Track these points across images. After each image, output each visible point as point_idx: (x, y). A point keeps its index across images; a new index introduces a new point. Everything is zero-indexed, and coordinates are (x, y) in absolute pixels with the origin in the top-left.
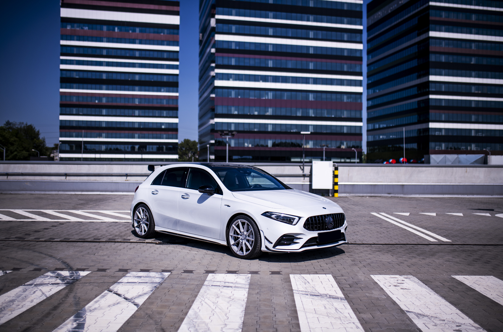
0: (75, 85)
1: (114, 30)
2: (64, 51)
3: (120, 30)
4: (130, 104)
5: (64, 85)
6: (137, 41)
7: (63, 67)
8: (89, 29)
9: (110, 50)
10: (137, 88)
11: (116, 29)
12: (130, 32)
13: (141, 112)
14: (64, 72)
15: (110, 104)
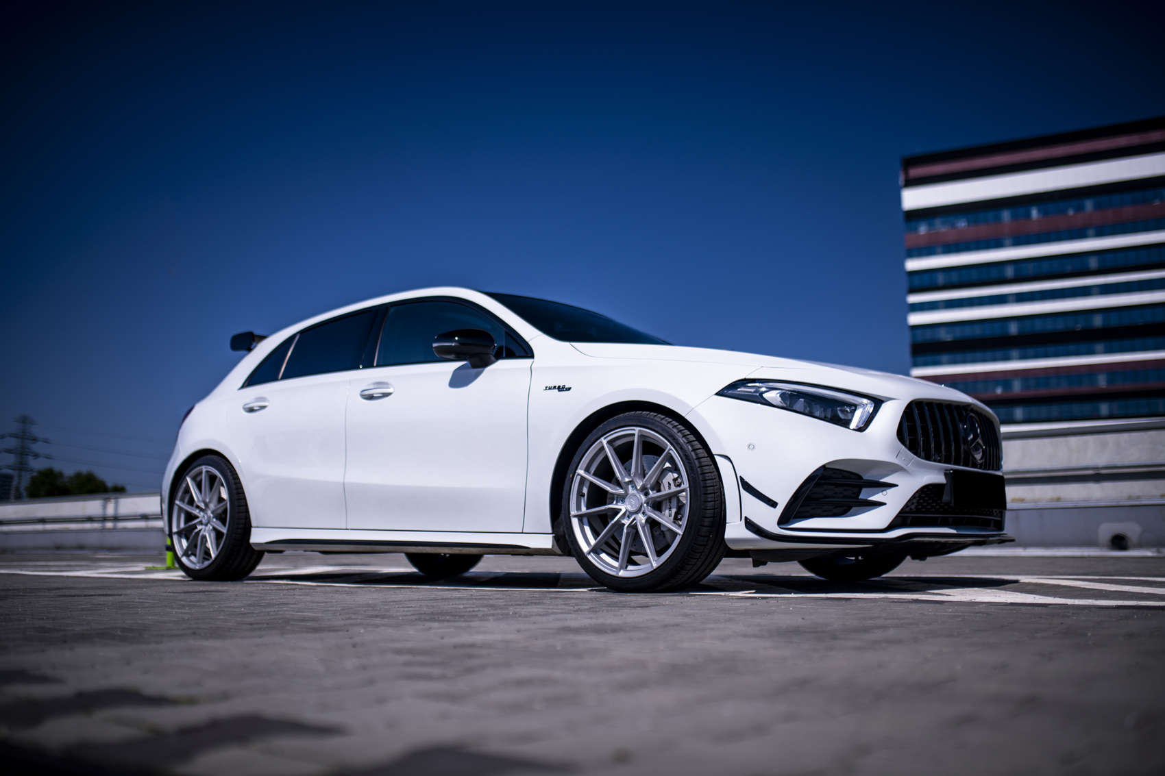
0: (945, 358)
1: (1028, 215)
2: (917, 281)
3: (1044, 213)
4: (1084, 388)
5: (920, 359)
6: (1091, 232)
7: (915, 319)
8: (969, 223)
9: (1023, 265)
10: (1099, 346)
11: (1035, 213)
12: (1071, 212)
13: (1116, 406)
14: (918, 331)
15: (1032, 393)
